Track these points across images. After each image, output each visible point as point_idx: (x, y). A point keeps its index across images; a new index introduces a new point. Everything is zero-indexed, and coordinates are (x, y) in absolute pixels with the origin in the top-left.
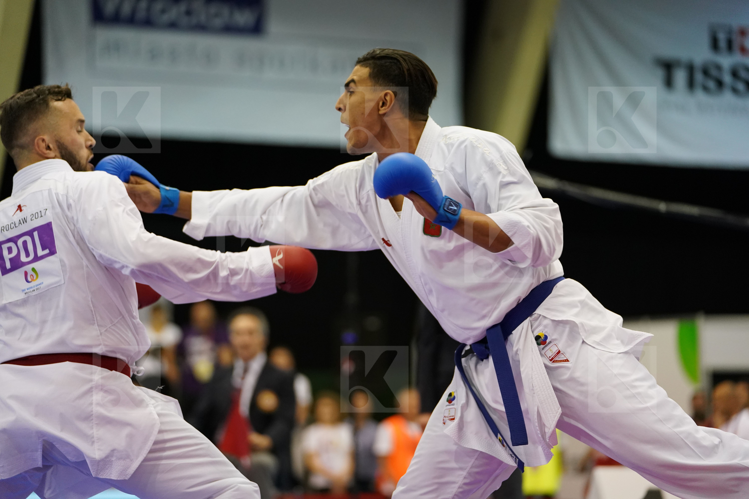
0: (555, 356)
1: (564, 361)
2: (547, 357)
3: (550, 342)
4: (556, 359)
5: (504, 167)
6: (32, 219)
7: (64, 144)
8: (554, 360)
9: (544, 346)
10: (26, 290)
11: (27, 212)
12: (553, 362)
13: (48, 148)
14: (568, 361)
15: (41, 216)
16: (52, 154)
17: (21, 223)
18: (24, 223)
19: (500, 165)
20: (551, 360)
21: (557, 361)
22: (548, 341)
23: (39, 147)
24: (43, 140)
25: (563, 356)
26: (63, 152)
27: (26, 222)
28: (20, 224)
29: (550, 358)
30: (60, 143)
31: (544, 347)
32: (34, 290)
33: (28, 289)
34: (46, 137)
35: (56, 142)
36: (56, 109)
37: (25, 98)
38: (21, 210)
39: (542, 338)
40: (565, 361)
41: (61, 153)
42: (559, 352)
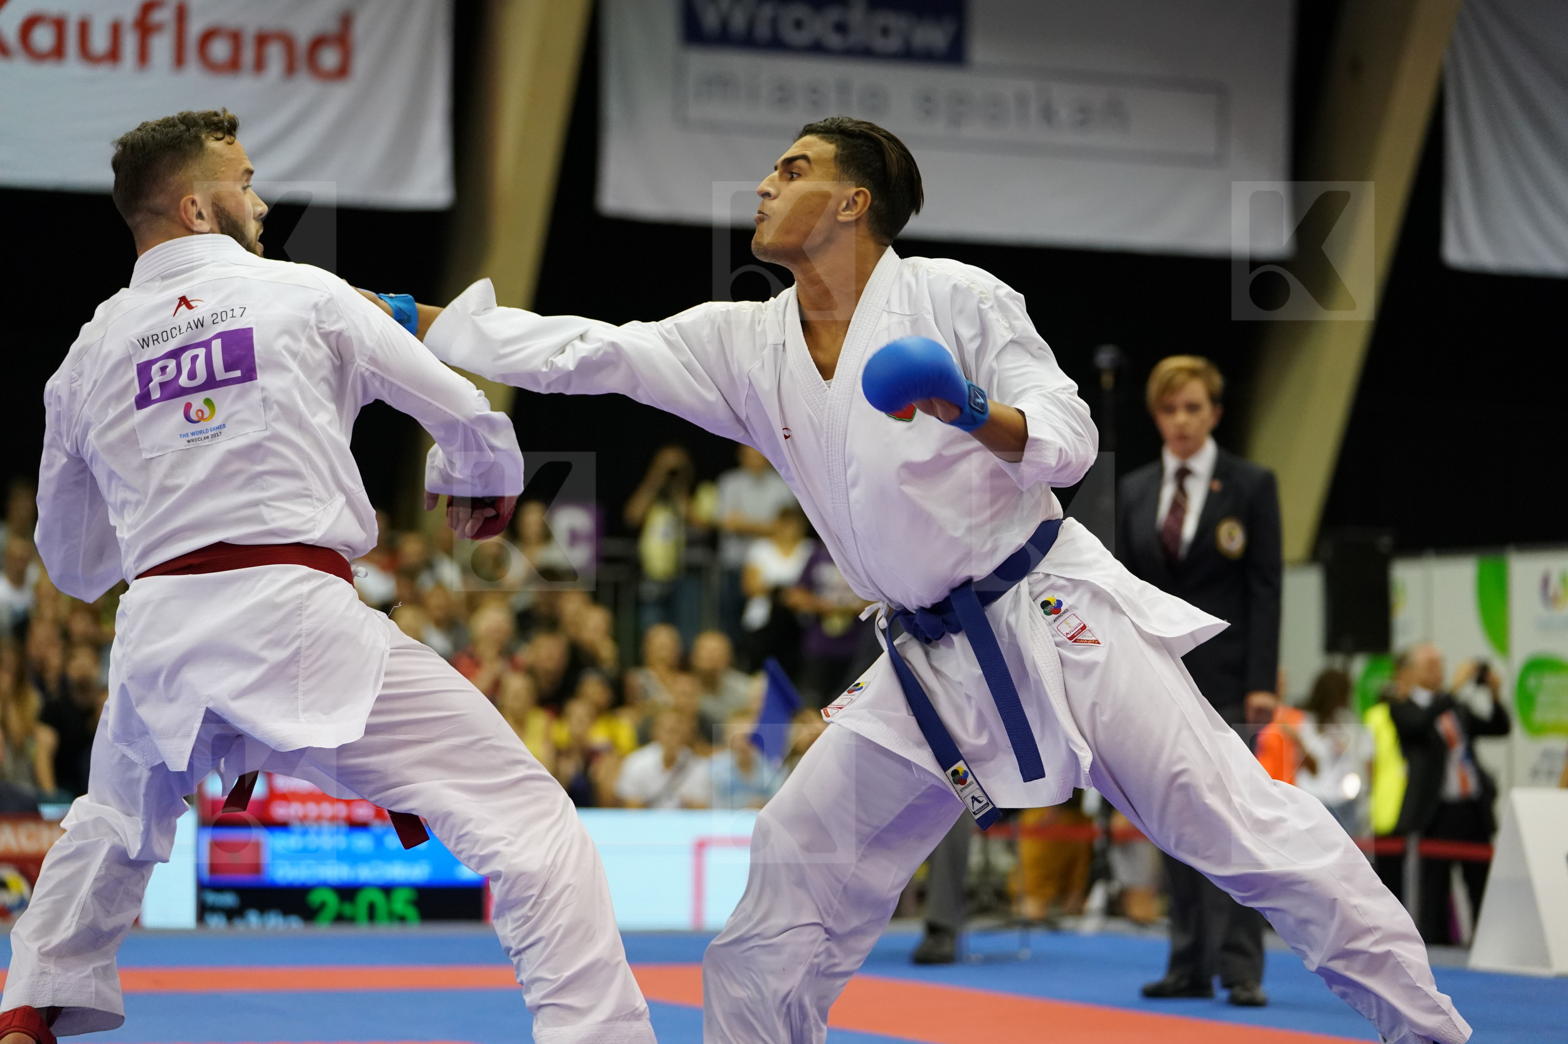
0: (1079, 633)
1: (1092, 643)
2: (1061, 635)
3: (1066, 611)
4: (1080, 637)
5: (1004, 323)
6: (215, 322)
7: (224, 209)
8: (1076, 639)
9: (1058, 615)
10: (190, 435)
11: (202, 310)
12: (1075, 641)
13: (200, 215)
14: (1099, 643)
15: (233, 317)
16: (205, 226)
17: (191, 327)
18: (197, 327)
19: (998, 321)
20: (1070, 639)
21: (1080, 640)
22: (1063, 608)
23: (186, 212)
24: (193, 202)
25: (1090, 634)
26: (224, 223)
27: (202, 326)
28: (189, 329)
29: (1069, 636)
30: (218, 206)
31: (1057, 618)
32: (208, 437)
33: (193, 434)
34: (197, 198)
35: (212, 206)
36: (213, 152)
37: (165, 130)
38: (190, 307)
39: (1053, 605)
40: (1094, 643)
41: (220, 223)
42: (1084, 627)
